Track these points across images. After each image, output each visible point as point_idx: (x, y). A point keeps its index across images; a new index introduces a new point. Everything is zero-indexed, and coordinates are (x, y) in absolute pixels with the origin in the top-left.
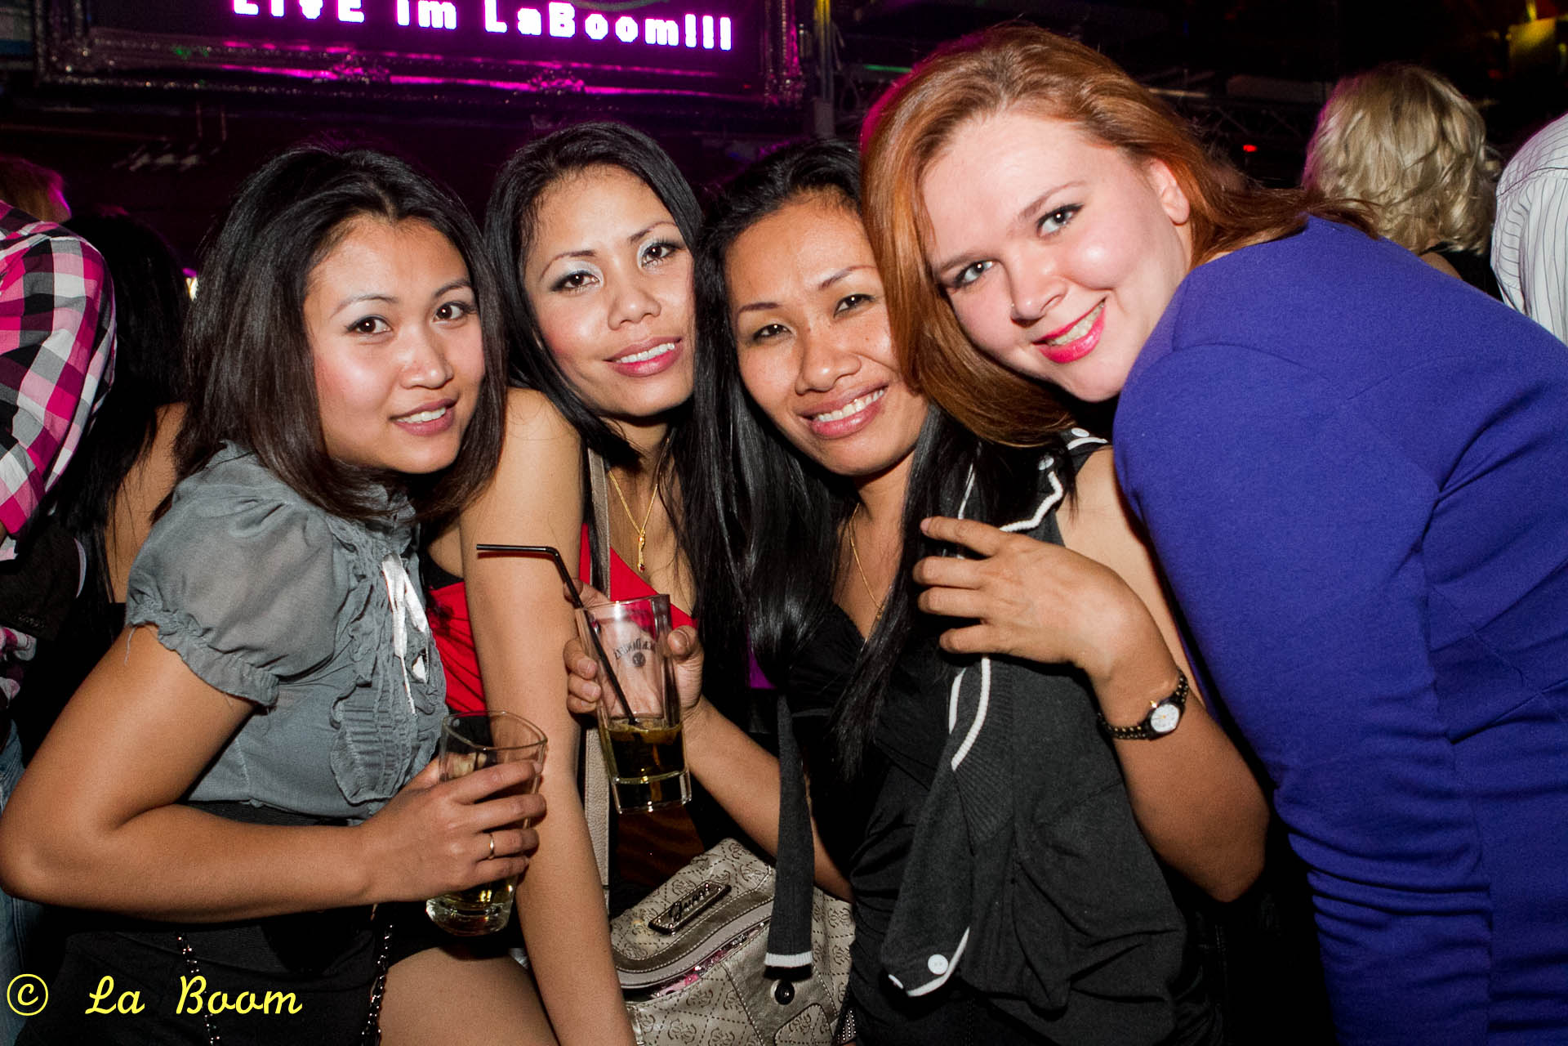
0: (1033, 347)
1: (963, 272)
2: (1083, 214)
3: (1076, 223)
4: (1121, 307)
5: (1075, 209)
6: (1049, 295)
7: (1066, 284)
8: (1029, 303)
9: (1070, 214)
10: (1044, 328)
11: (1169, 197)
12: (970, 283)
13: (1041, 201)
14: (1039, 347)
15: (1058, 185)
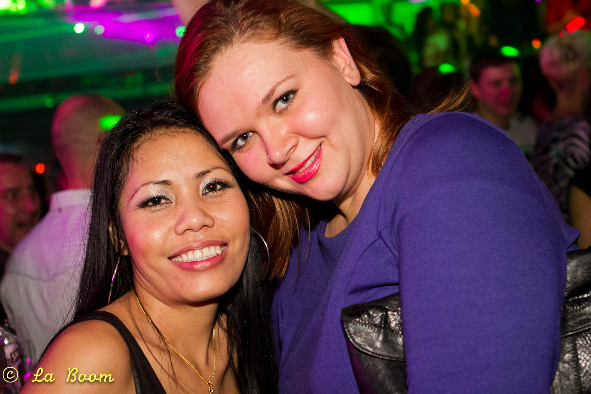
0: (286, 177)
1: (236, 141)
2: (299, 93)
3: (296, 101)
4: (332, 146)
5: (294, 92)
6: (289, 147)
7: (297, 138)
8: (278, 154)
9: (291, 96)
10: (290, 166)
11: (347, 71)
12: (241, 147)
13: (273, 91)
14: (289, 176)
15: (280, 80)
